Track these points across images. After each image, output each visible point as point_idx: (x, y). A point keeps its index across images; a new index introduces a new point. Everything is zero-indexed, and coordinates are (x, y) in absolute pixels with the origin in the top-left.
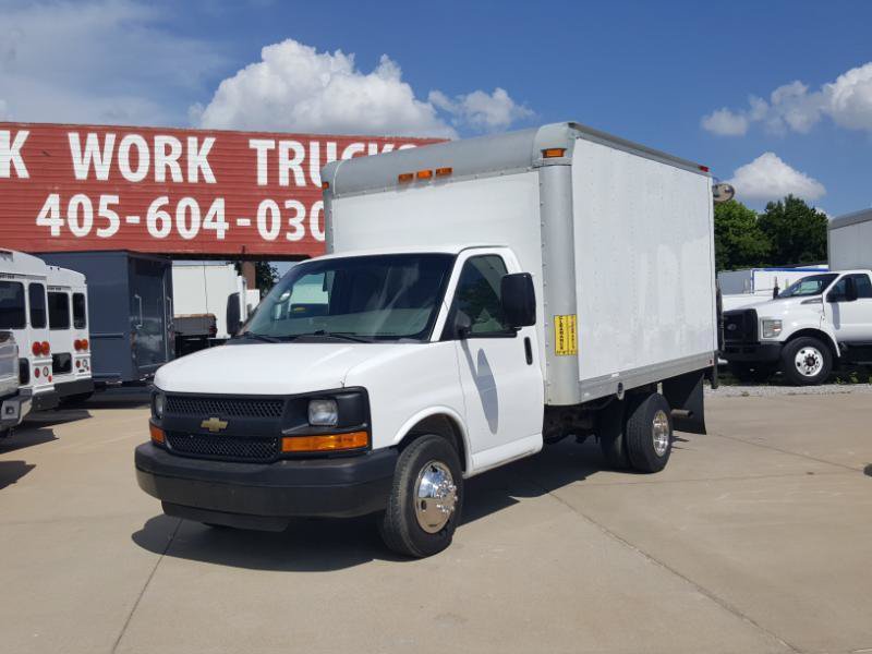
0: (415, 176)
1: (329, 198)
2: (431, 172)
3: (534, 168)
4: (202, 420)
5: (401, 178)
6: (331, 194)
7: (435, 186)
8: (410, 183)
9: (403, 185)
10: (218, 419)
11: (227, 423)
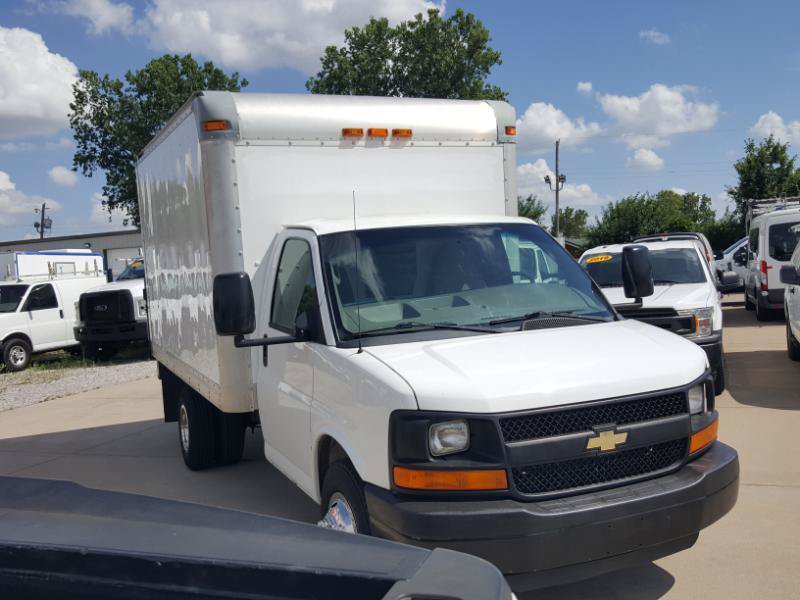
0: (365, 132)
1: (230, 143)
2: (386, 131)
3: (499, 143)
4: (587, 439)
5: (346, 132)
6: (236, 137)
7: (390, 147)
8: (359, 139)
9: (349, 140)
10: (612, 432)
11: (625, 435)
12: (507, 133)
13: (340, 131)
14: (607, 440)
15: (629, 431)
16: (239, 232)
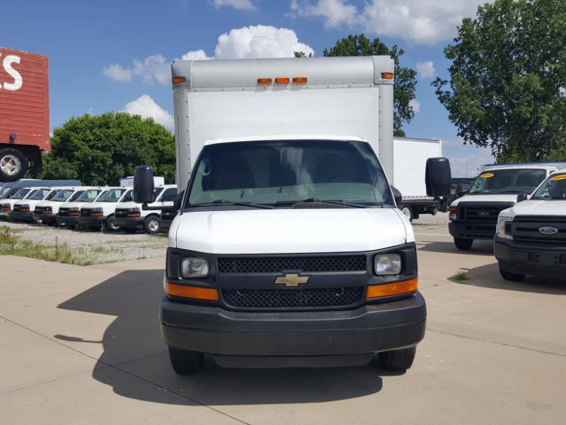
0: (273, 81)
1: (185, 91)
2: (288, 79)
3: (375, 84)
4: (277, 277)
5: (260, 81)
6: (188, 87)
7: (291, 90)
8: (268, 85)
9: (262, 86)
10: (297, 275)
11: (307, 278)
12: (383, 77)
13: (256, 81)
14: (293, 279)
15: (310, 277)
16: (189, 145)
